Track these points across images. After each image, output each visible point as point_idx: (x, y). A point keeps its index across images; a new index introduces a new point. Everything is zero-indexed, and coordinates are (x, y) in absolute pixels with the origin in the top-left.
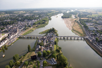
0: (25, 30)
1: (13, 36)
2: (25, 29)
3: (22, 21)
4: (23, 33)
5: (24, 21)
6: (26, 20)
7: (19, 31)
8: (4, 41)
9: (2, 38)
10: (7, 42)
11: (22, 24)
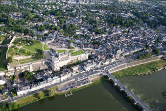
0: (138, 58)
1: (95, 65)
2: (138, 56)
3: (151, 27)
4: (124, 66)
5: (155, 27)
6: (161, 26)
7: (121, 55)
8: (60, 77)
9: (69, 61)
10: (68, 79)
11: (144, 35)
